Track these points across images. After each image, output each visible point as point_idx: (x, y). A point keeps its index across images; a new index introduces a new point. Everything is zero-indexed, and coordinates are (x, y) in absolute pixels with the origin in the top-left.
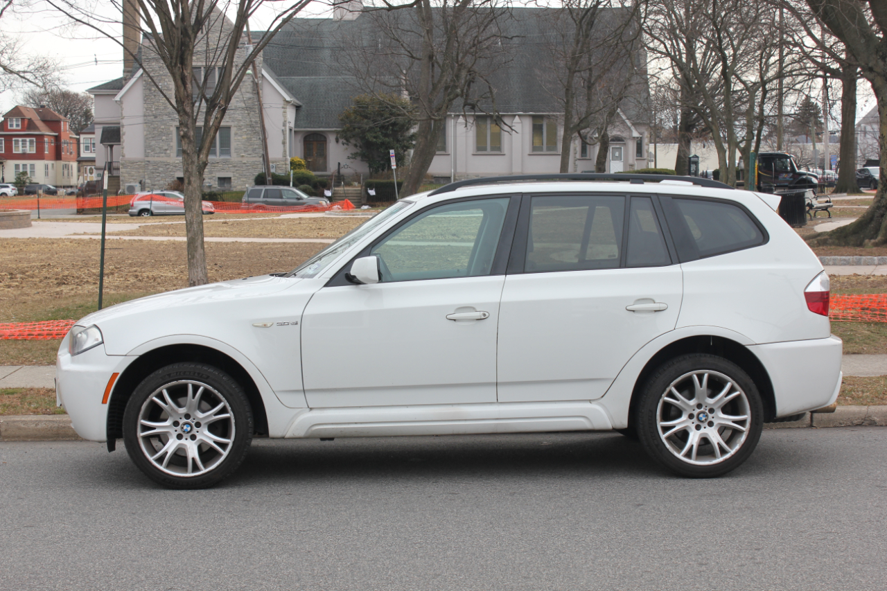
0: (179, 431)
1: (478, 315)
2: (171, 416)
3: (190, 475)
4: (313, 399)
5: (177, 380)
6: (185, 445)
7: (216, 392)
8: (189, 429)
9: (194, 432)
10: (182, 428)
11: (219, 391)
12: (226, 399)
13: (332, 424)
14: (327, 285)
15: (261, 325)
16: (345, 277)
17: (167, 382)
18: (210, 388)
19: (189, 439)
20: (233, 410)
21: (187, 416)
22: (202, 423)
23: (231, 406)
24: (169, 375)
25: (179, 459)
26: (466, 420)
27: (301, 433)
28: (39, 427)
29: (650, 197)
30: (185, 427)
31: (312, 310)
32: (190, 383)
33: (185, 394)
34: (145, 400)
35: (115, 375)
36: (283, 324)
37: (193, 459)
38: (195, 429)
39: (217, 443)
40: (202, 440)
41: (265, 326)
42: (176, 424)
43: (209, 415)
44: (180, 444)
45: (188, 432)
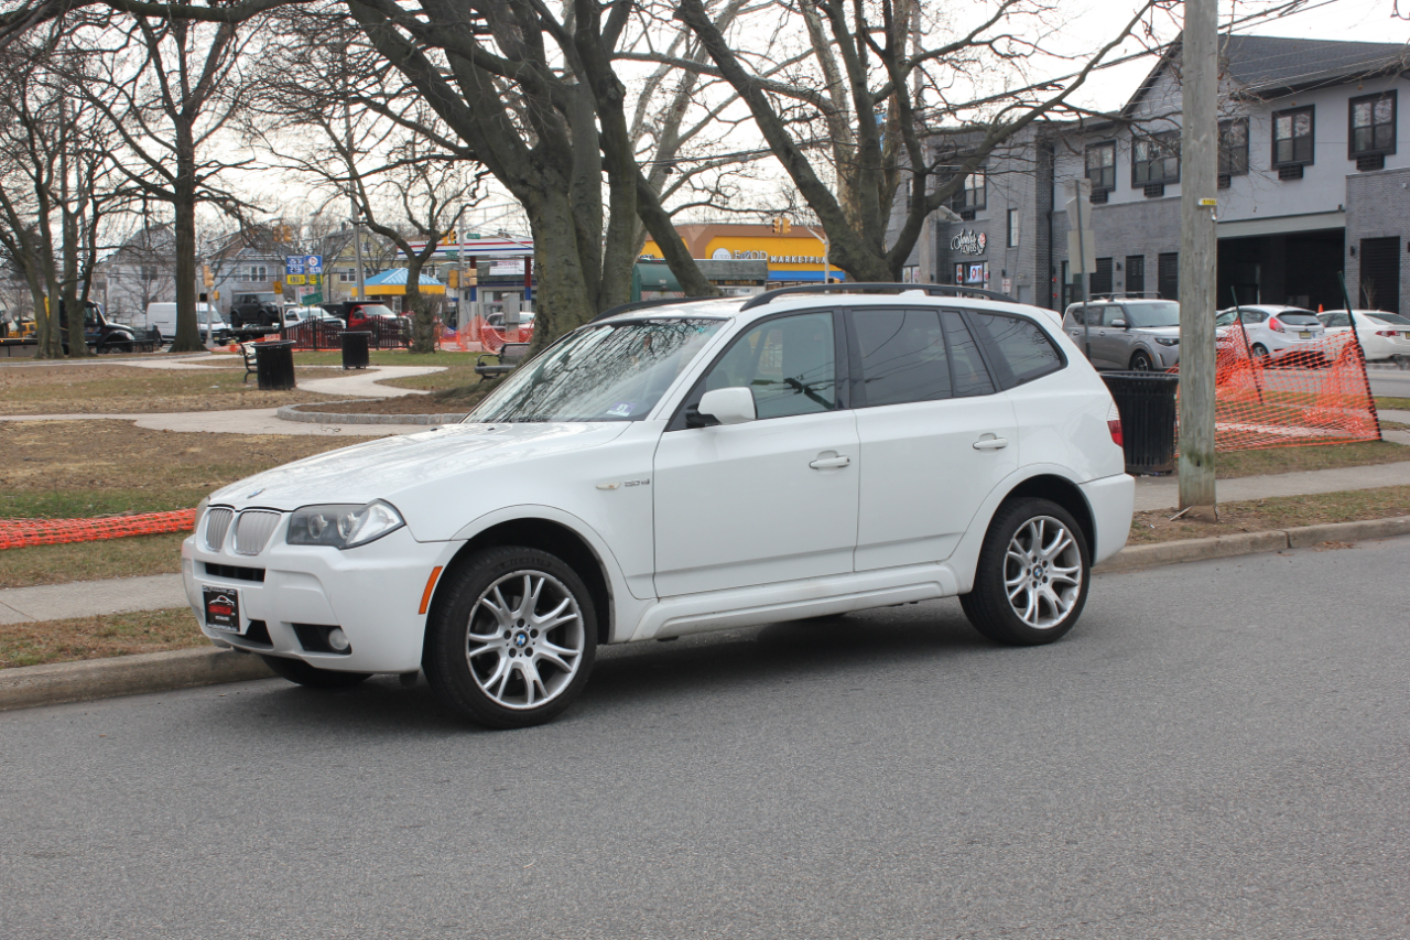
0: (512, 646)
1: (842, 460)
2: (503, 623)
3: (529, 705)
4: (664, 586)
5: (513, 571)
6: (521, 665)
7: (560, 584)
8: (523, 640)
9: (529, 645)
10: (515, 640)
11: (565, 583)
12: (573, 593)
13: (688, 616)
14: (667, 429)
15: (606, 486)
16: (691, 417)
17: (501, 576)
18: (553, 579)
19: (524, 656)
20: (581, 608)
21: (521, 622)
22: (540, 630)
23: (578, 602)
24: (502, 565)
25: (516, 685)
26: (827, 597)
27: (650, 633)
28: (19, 686)
29: (959, 313)
30: (519, 639)
31: (663, 463)
32: (527, 574)
33: (520, 593)
34: (474, 604)
35: (437, 569)
36: (632, 484)
37: (535, 682)
38: (531, 640)
39: (561, 656)
40: (540, 654)
41: (611, 488)
42: (507, 635)
43: (551, 618)
44: (515, 664)
45: (523, 645)
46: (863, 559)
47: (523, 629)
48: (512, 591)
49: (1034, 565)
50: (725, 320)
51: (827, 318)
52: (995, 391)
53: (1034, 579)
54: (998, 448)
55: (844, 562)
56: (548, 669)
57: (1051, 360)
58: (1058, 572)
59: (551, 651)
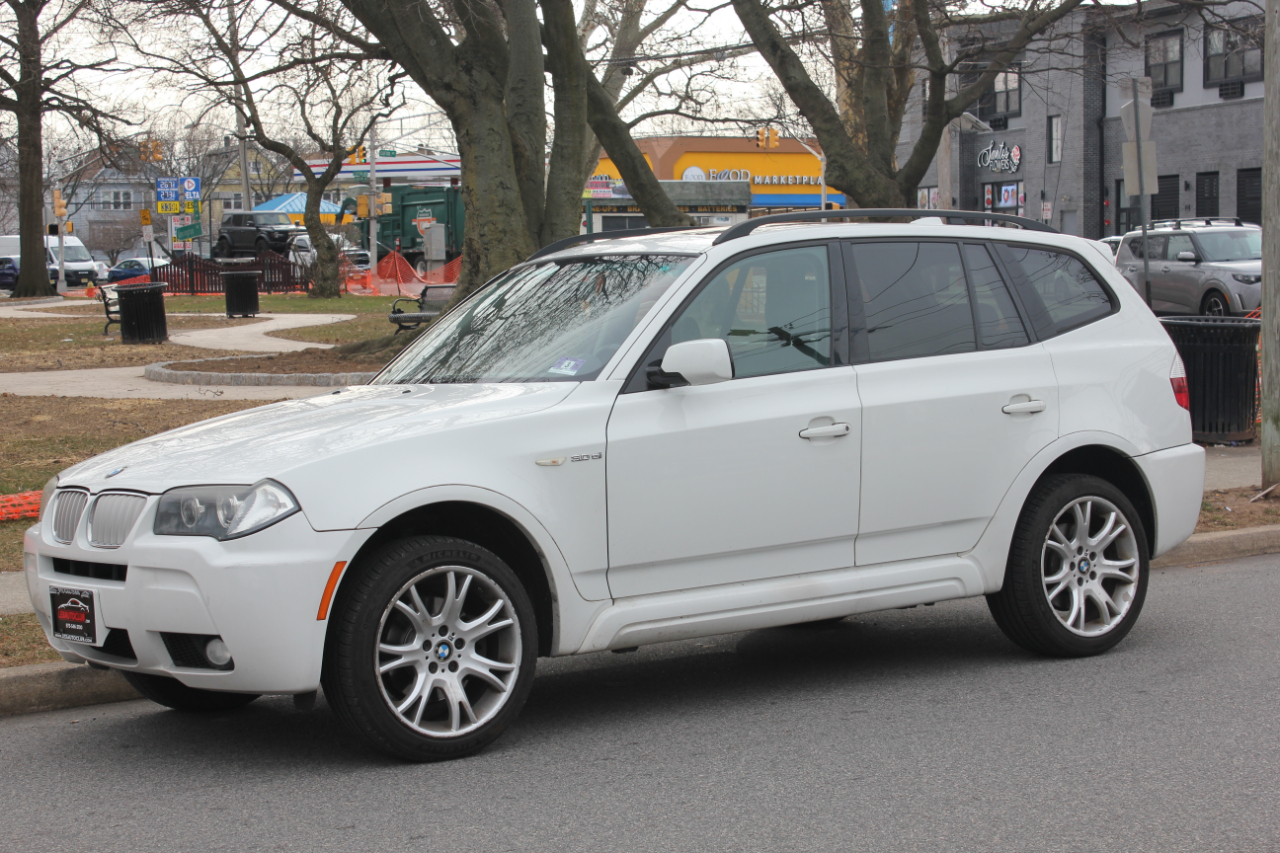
0: (432, 658)
1: (839, 428)
2: (421, 631)
3: (454, 732)
4: (620, 583)
5: (433, 566)
6: (444, 682)
7: (491, 582)
8: (447, 652)
9: (454, 657)
10: (437, 652)
11: (497, 581)
12: (508, 594)
13: (650, 622)
14: (623, 391)
15: (548, 461)
16: (651, 376)
17: (419, 573)
18: (482, 576)
19: (447, 671)
20: (518, 612)
21: (443, 630)
22: (468, 640)
23: (514, 605)
24: (420, 559)
25: (437, 708)
26: (821, 598)
27: (604, 642)
29: (984, 245)
30: (441, 650)
32: (451, 571)
33: (443, 594)
34: (385, 607)
35: (340, 564)
36: (579, 459)
37: (461, 704)
38: (456, 652)
39: (493, 671)
40: (467, 669)
41: (554, 464)
42: (427, 645)
43: (481, 624)
44: (435, 681)
45: (446, 658)
46: (867, 550)
47: (446, 638)
48: (433, 591)
49: (1079, 557)
50: (695, 256)
51: (821, 252)
52: (1030, 342)
53: (1078, 575)
54: (1032, 413)
55: (843, 553)
56: (477, 688)
57: (1098, 303)
58: (1109, 566)
59: (481, 665)
